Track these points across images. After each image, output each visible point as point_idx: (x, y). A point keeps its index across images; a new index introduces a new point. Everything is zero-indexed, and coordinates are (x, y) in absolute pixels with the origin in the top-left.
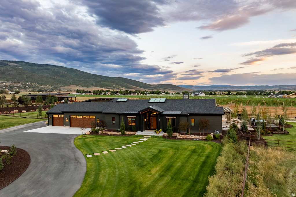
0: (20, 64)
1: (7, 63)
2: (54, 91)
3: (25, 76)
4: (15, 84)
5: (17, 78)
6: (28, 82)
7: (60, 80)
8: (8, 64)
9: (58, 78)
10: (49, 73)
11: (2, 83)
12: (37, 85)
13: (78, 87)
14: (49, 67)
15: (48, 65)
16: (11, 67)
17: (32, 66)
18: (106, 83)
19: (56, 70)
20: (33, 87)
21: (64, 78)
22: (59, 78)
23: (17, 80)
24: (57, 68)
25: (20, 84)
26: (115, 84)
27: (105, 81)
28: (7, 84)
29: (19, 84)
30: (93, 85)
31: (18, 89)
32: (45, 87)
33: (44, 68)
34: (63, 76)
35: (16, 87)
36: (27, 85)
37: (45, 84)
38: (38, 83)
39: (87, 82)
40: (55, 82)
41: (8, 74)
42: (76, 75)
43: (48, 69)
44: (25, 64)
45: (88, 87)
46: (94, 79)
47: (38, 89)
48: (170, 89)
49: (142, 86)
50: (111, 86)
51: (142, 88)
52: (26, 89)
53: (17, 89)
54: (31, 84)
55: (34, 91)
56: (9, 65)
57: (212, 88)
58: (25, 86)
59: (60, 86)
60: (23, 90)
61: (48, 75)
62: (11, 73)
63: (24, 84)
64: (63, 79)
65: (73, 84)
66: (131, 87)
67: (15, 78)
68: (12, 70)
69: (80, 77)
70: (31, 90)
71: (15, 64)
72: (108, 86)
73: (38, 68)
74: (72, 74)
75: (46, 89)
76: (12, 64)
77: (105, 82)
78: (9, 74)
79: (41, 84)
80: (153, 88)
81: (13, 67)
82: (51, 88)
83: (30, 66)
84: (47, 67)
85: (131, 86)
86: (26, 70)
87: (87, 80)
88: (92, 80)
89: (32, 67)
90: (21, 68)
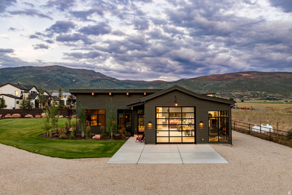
0: (252, 74)
1: (240, 74)
2: (284, 99)
3: (256, 85)
4: (245, 93)
5: (248, 87)
6: (258, 91)
8: (241, 75)
9: (289, 85)
10: (280, 81)
11: (235, 92)
12: (267, 93)
14: (280, 75)
15: (279, 72)
16: (244, 78)
19: (288, 77)
20: (261, 96)
23: (248, 89)
24: (289, 75)
28: (239, 93)
29: (249, 93)
31: (248, 97)
32: (274, 95)
33: (275, 76)
35: (245, 95)
36: (257, 93)
37: (274, 92)
38: (267, 92)
40: (286, 90)
41: (241, 84)
43: (279, 77)
44: (256, 73)
47: (266, 98)
52: (254, 98)
53: (246, 98)
54: (261, 93)
55: (262, 100)
56: (243, 76)
58: (255, 95)
60: (252, 99)
63: (253, 93)
67: (246, 88)
68: (244, 80)
70: (259, 98)
71: (248, 75)
73: (268, 76)
75: (275, 98)
76: (244, 75)
79: (271, 92)
81: (245, 77)
82: (281, 97)
83: (261, 75)
84: (278, 75)
86: (257, 79)
89: (263, 76)
90: (253, 77)
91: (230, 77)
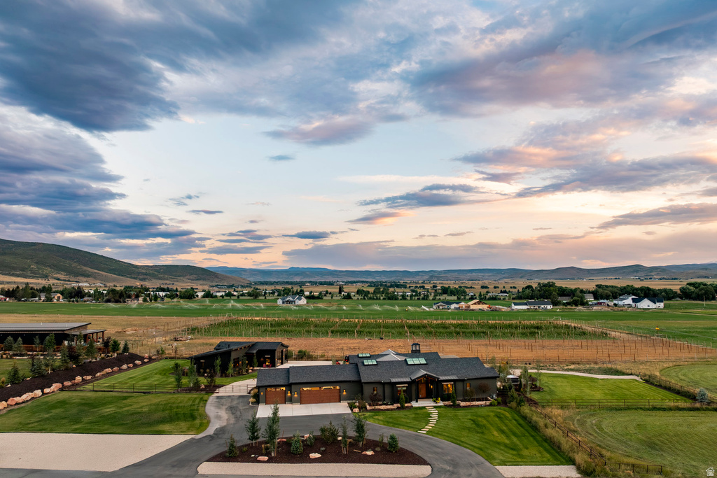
18: (8, 259)
26: (37, 263)
48: (191, 277)
50: (23, 270)
51: (115, 274)
57: (292, 274)
66: (85, 271)
72: (14, 269)
80: (146, 274)
85: (85, 268)
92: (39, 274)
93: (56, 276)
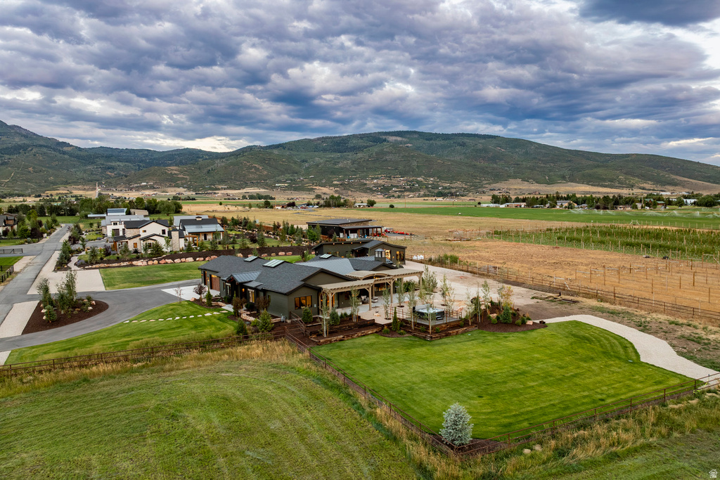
0: (408, 138)
1: (384, 137)
2: (470, 194)
3: (415, 163)
4: (394, 181)
5: (401, 167)
6: (420, 176)
7: (487, 167)
8: (385, 140)
9: (482, 164)
10: (464, 153)
11: (373, 179)
12: (438, 182)
13: (526, 183)
14: (466, 140)
15: (463, 135)
16: (391, 146)
17: (431, 139)
18: (600, 171)
19: (480, 146)
20: (427, 188)
21: (496, 163)
22: (486, 164)
23: (400, 173)
24: (483, 141)
25: (403, 180)
26: (626, 173)
27: (598, 166)
28: (380, 182)
29: (401, 181)
30: (563, 178)
31: (400, 191)
32: (452, 185)
33: (454, 143)
34: (494, 159)
35: (395, 186)
36: (418, 182)
37: (453, 179)
38: (438, 177)
39: (550, 171)
40: (476, 174)
41: (384, 161)
42: (526, 153)
43: (463, 145)
44: (416, 136)
45: (551, 182)
46: (570, 161)
47: (436, 191)
49: (709, 177)
50: (612, 180)
51: (709, 182)
52: (413, 192)
53: (396, 191)
54: (426, 180)
55: (428, 196)
56: (388, 142)
58: (413, 185)
59: (485, 182)
60: (408, 193)
61: (462, 157)
62: (388, 157)
63: (411, 182)
64: (495, 165)
65: (515, 177)
66: (673, 179)
67: (396, 169)
68: (391, 153)
69: (535, 158)
70: (422, 193)
71: (399, 139)
72: (604, 180)
73: (442, 142)
74: (516, 152)
75: (453, 191)
76: (392, 139)
77: (595, 170)
78: (386, 160)
79: (446, 179)
81: (395, 144)
82: (465, 189)
83: (427, 140)
84: (460, 140)
85: (674, 177)
86: (418, 148)
87: (552, 165)
88: (565, 164)
89: (431, 142)
90: (410, 145)
91: (361, 143)
92: (626, 184)
93: (642, 185)
